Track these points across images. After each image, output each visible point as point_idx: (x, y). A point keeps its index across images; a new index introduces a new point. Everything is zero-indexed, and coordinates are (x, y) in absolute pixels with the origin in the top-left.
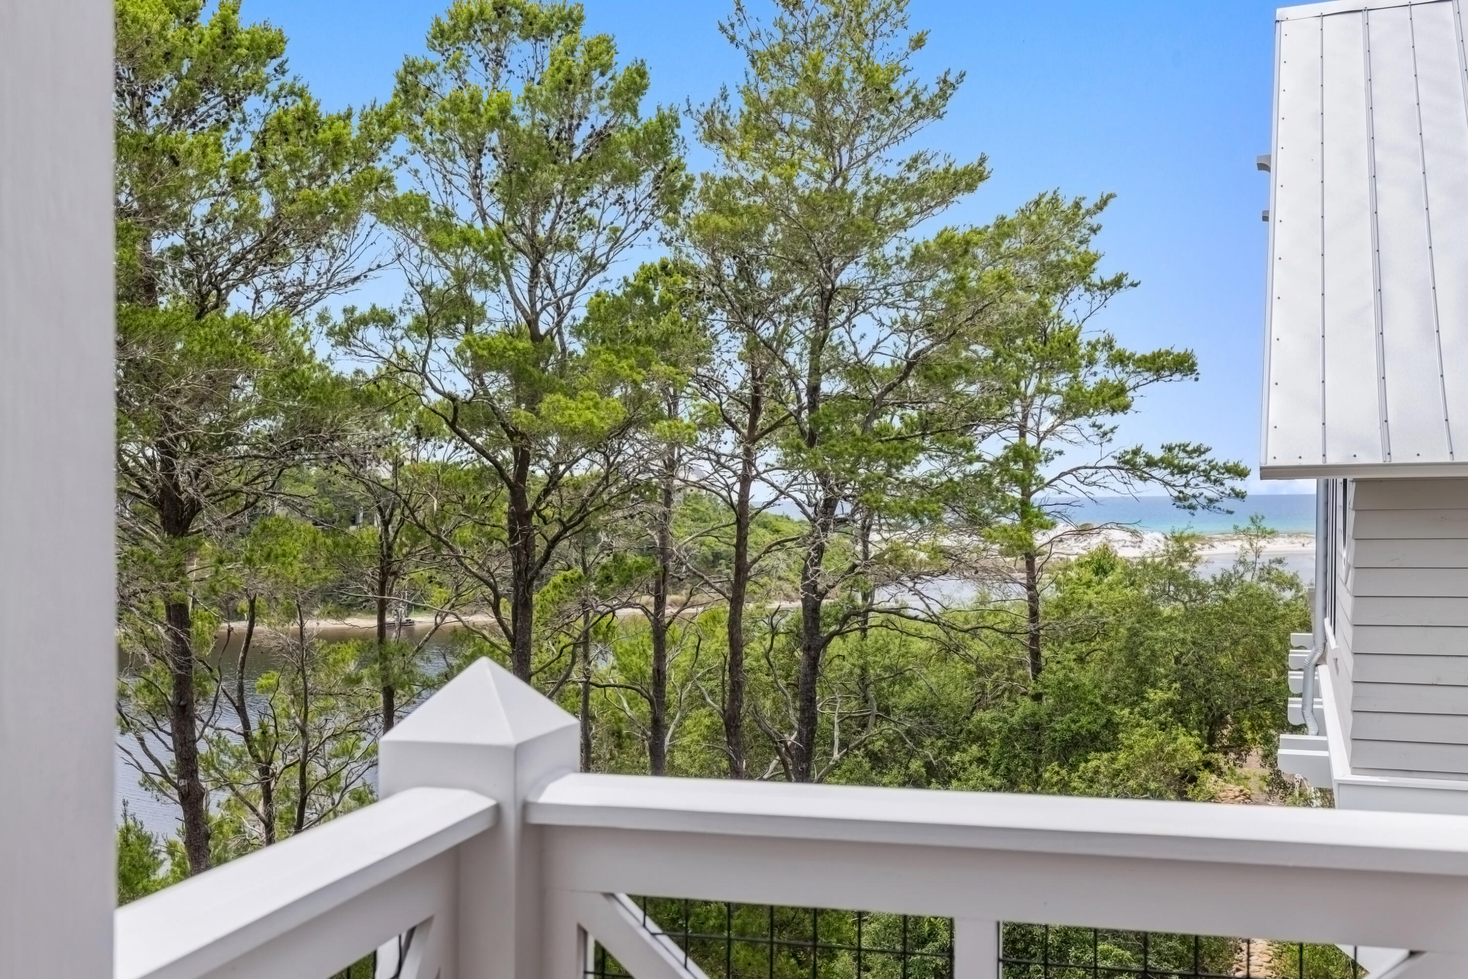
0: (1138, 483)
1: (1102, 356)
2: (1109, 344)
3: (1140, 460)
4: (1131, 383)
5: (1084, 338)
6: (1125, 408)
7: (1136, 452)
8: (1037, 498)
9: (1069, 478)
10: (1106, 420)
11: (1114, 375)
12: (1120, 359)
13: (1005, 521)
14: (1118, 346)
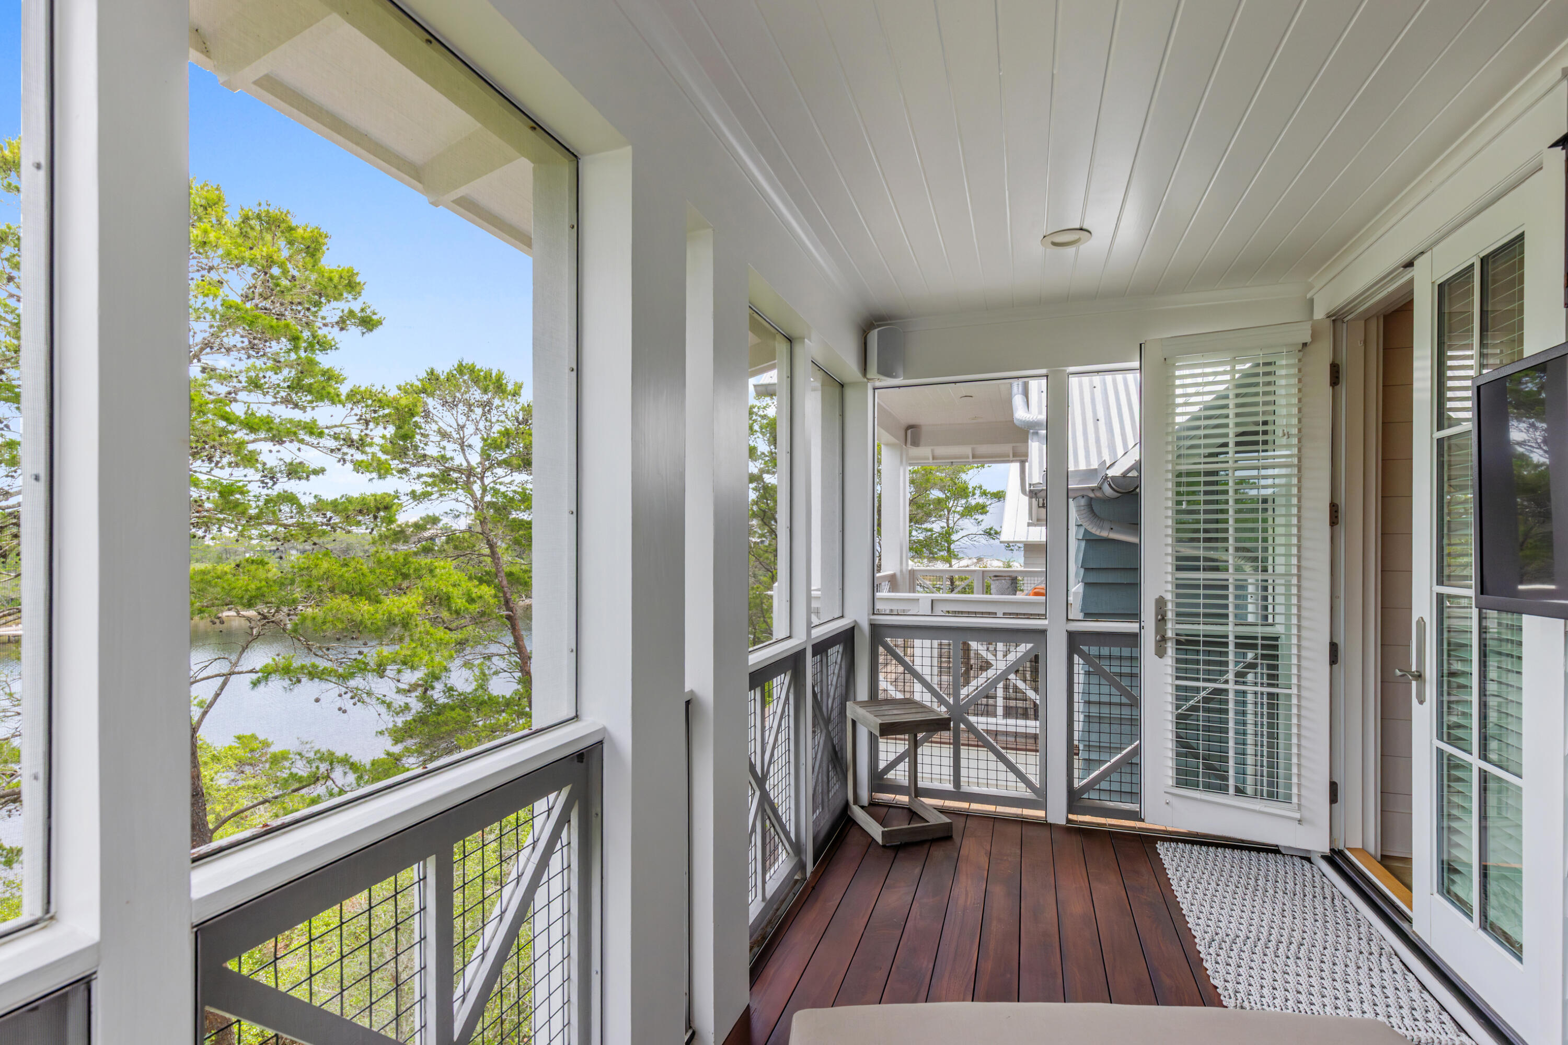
0: (992, 541)
1: (978, 492)
2: (980, 487)
3: (992, 532)
4: (988, 503)
5: (970, 487)
6: (986, 513)
7: (991, 529)
8: (952, 546)
9: (966, 538)
10: (980, 517)
11: (981, 500)
12: (984, 494)
13: (942, 553)
14: (984, 488)
